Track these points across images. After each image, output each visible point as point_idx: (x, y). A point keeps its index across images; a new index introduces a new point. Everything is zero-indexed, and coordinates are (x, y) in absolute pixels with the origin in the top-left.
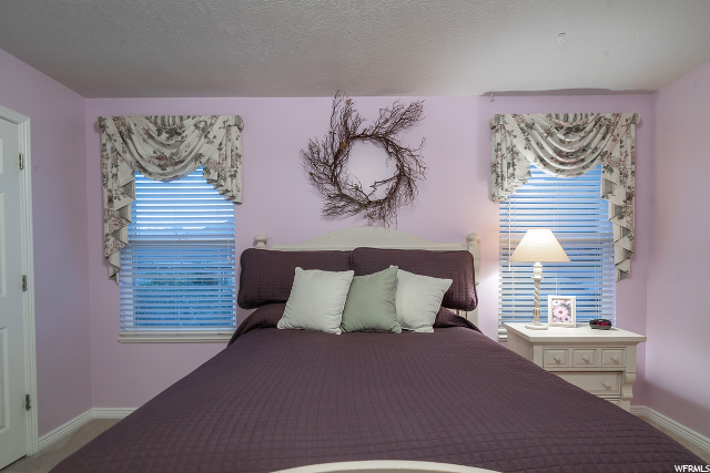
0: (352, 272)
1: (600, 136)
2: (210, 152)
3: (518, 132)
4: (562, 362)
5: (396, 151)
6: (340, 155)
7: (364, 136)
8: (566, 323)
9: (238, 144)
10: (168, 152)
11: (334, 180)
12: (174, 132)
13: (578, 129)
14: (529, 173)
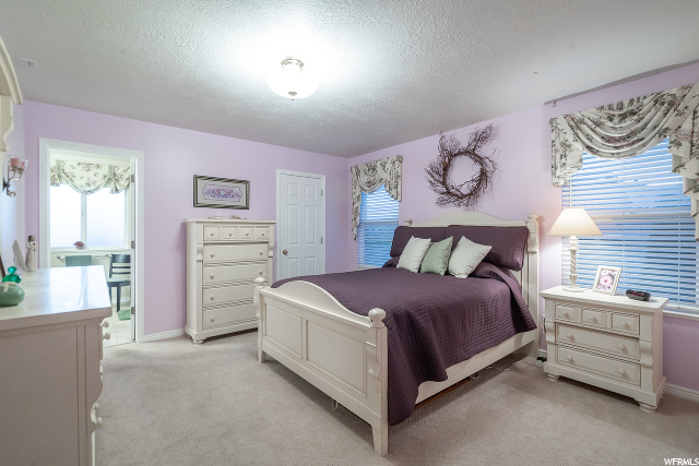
0: (429, 240)
1: (660, 114)
2: (386, 176)
3: (568, 129)
4: (571, 317)
5: (479, 160)
6: (446, 168)
7: (460, 153)
8: (608, 291)
9: (398, 170)
10: (372, 179)
11: (444, 183)
12: (374, 169)
13: (633, 113)
14: (581, 160)
